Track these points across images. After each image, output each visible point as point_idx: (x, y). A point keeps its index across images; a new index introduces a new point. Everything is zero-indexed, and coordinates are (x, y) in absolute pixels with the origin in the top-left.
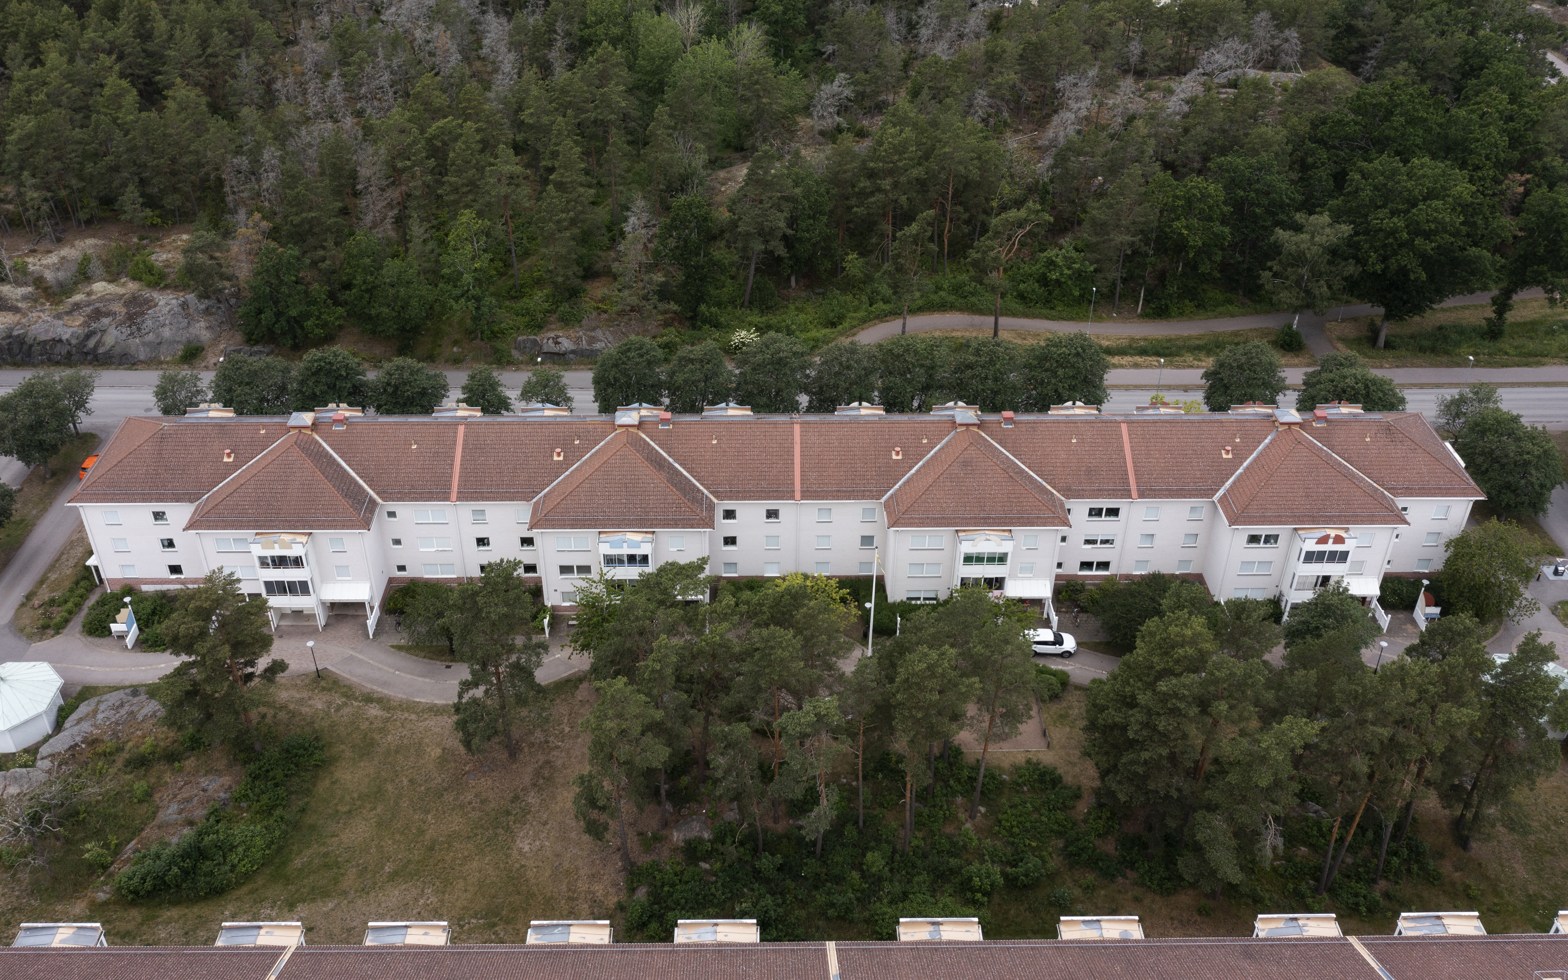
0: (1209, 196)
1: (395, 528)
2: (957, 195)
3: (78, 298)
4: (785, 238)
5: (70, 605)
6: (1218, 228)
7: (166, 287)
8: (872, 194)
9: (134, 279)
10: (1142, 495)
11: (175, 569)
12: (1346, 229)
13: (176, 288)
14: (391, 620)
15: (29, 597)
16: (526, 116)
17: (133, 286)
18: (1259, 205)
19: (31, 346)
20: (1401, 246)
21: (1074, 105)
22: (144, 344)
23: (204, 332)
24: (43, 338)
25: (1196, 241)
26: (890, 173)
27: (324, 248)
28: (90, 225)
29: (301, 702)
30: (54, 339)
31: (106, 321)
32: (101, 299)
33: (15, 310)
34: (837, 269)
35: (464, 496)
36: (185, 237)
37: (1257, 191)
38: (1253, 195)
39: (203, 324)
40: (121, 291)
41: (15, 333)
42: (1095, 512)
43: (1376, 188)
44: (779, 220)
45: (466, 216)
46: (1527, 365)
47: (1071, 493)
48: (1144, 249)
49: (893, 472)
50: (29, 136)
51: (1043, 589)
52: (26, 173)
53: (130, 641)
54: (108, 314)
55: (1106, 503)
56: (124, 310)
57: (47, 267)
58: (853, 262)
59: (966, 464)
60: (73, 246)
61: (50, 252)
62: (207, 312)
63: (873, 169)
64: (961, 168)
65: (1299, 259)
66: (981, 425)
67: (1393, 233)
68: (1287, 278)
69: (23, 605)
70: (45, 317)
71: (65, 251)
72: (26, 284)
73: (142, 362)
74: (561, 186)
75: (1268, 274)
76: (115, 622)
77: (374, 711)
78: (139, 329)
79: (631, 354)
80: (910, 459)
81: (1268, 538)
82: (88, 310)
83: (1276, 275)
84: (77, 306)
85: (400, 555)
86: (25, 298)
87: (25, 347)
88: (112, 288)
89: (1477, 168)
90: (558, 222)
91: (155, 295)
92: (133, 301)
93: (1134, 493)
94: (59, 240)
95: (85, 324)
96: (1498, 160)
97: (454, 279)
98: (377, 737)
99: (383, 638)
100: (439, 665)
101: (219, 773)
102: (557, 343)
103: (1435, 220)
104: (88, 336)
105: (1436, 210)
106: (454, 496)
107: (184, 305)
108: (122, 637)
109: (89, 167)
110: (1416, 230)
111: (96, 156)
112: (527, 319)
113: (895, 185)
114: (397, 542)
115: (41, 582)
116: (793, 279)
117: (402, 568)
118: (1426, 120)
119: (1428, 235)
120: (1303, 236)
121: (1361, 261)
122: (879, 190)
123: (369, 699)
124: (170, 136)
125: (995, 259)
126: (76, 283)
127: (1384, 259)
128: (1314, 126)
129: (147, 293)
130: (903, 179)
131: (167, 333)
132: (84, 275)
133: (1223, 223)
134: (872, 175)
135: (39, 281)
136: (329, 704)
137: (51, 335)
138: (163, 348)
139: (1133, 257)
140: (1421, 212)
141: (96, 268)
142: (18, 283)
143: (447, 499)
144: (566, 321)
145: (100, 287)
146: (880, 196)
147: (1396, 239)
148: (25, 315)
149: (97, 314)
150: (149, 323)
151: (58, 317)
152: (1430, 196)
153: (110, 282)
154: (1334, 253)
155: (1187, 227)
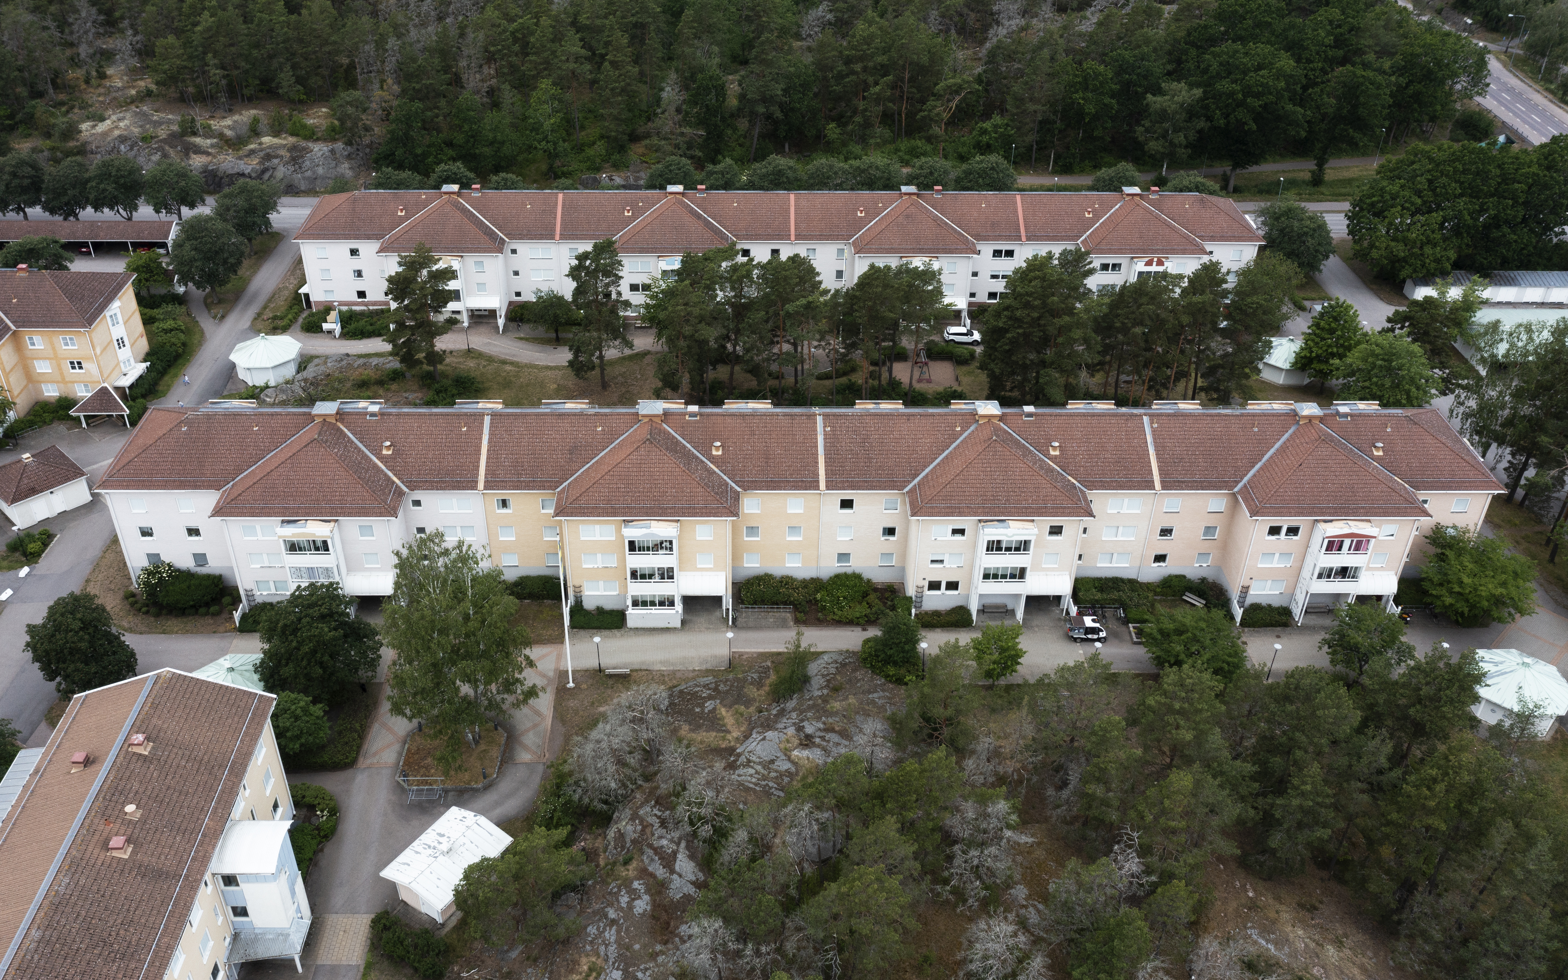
0: (1100, 74)
1: (516, 262)
2: (912, 80)
3: (252, 146)
4: (781, 106)
5: (290, 316)
6: (1107, 100)
7: (318, 139)
8: (847, 75)
9: (292, 135)
10: (1028, 239)
11: (361, 294)
12: (1198, 92)
13: (325, 140)
14: (513, 325)
15: (259, 315)
16: (583, 19)
17: (292, 140)
18: (1140, 86)
19: (222, 178)
20: (1238, 106)
21: (1007, 23)
22: (304, 178)
23: (347, 171)
24: (231, 172)
25: (1090, 109)
26: (861, 59)
27: (438, 108)
28: (250, 101)
29: (459, 363)
30: (238, 173)
31: (276, 161)
32: (270, 147)
33: (208, 154)
34: (820, 137)
35: (563, 237)
36: (324, 110)
37: (1138, 75)
38: (1135, 77)
39: (346, 165)
40: (284, 142)
41: (210, 168)
42: (997, 253)
43: (1221, 64)
44: (778, 90)
45: (545, 84)
46: (1336, 201)
47: (980, 237)
48: (1052, 117)
49: (859, 224)
50: (209, 29)
51: (962, 303)
52: (210, 55)
53: (338, 331)
54: (276, 157)
55: (1004, 247)
56: (288, 155)
57: (225, 127)
58: (832, 130)
59: (907, 216)
60: (241, 114)
61: (224, 118)
62: (349, 157)
63: (848, 56)
64: (915, 57)
65: (1163, 115)
66: (918, 195)
67: (1232, 94)
68: (1155, 132)
69: (255, 319)
70: (229, 158)
71: (236, 117)
72: (210, 137)
73: (303, 192)
74: (614, 64)
75: (1141, 129)
76: (326, 322)
77: (508, 368)
78: (300, 168)
79: (672, 168)
80: (869, 217)
81: (1114, 266)
82: (262, 154)
83: (1147, 130)
84: (252, 152)
85: (518, 284)
86: (212, 146)
87: (217, 179)
88: (276, 141)
89: (1309, 61)
90: (612, 90)
91: (310, 145)
92: (293, 148)
93: (1024, 239)
94: (230, 110)
95: (260, 163)
96: (1326, 56)
97: (536, 128)
98: (513, 379)
99: (509, 334)
100: (549, 348)
101: (415, 391)
102: (611, 180)
103: (1262, 85)
104: (263, 172)
105: (1262, 77)
106: (557, 237)
107: (332, 151)
108: (330, 332)
109: (255, 52)
110: (1248, 92)
111: (257, 46)
112: (589, 163)
113: (865, 69)
114: (516, 273)
115: (265, 307)
116: (787, 146)
117: (518, 294)
118: (1270, 24)
119: (1258, 96)
120: (1166, 98)
121: (1209, 119)
122: (853, 72)
123: (504, 362)
124: (315, 30)
125: (938, 114)
126: (249, 137)
127: (1227, 116)
128: (1189, 34)
129: (303, 144)
130: (871, 64)
131: (320, 171)
132: (255, 132)
133: (1112, 97)
134: (848, 61)
135: (221, 136)
136: (479, 365)
137: (236, 170)
138: (318, 182)
139: (1044, 125)
140: (1252, 78)
141: (263, 126)
142: (206, 136)
143: (553, 238)
144: (616, 167)
145: (267, 140)
146: (853, 78)
147: (1234, 100)
148: (215, 157)
149: (268, 157)
150: (308, 163)
151: (240, 158)
152: (1260, 67)
153: (274, 137)
154: (1191, 113)
155: (1083, 99)
